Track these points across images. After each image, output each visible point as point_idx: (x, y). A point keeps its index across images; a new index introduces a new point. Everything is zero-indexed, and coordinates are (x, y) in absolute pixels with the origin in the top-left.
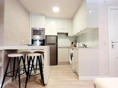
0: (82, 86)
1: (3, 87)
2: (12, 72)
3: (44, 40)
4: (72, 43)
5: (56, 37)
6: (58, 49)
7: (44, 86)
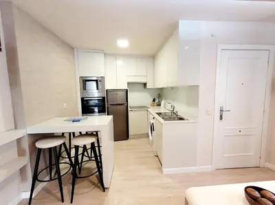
0: (167, 188)
1: (33, 197)
2: (49, 169)
3: (104, 98)
4: (154, 100)
5: (125, 93)
6: (130, 113)
7: (104, 191)
